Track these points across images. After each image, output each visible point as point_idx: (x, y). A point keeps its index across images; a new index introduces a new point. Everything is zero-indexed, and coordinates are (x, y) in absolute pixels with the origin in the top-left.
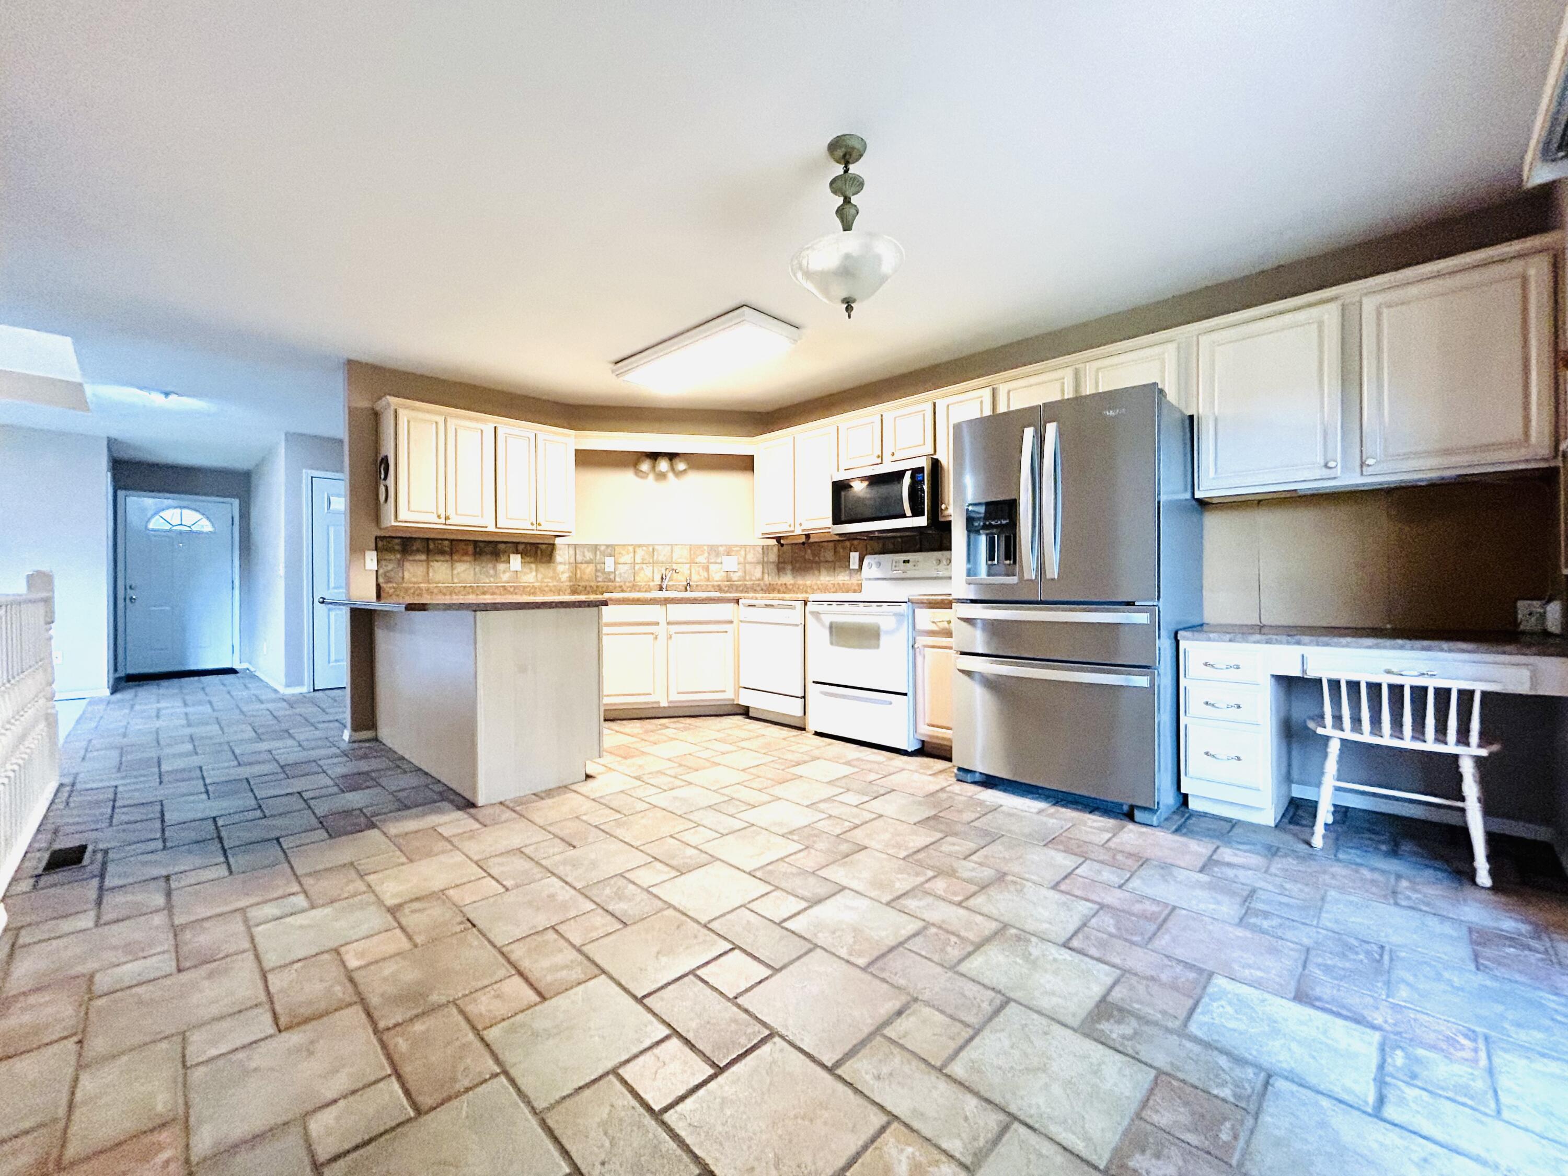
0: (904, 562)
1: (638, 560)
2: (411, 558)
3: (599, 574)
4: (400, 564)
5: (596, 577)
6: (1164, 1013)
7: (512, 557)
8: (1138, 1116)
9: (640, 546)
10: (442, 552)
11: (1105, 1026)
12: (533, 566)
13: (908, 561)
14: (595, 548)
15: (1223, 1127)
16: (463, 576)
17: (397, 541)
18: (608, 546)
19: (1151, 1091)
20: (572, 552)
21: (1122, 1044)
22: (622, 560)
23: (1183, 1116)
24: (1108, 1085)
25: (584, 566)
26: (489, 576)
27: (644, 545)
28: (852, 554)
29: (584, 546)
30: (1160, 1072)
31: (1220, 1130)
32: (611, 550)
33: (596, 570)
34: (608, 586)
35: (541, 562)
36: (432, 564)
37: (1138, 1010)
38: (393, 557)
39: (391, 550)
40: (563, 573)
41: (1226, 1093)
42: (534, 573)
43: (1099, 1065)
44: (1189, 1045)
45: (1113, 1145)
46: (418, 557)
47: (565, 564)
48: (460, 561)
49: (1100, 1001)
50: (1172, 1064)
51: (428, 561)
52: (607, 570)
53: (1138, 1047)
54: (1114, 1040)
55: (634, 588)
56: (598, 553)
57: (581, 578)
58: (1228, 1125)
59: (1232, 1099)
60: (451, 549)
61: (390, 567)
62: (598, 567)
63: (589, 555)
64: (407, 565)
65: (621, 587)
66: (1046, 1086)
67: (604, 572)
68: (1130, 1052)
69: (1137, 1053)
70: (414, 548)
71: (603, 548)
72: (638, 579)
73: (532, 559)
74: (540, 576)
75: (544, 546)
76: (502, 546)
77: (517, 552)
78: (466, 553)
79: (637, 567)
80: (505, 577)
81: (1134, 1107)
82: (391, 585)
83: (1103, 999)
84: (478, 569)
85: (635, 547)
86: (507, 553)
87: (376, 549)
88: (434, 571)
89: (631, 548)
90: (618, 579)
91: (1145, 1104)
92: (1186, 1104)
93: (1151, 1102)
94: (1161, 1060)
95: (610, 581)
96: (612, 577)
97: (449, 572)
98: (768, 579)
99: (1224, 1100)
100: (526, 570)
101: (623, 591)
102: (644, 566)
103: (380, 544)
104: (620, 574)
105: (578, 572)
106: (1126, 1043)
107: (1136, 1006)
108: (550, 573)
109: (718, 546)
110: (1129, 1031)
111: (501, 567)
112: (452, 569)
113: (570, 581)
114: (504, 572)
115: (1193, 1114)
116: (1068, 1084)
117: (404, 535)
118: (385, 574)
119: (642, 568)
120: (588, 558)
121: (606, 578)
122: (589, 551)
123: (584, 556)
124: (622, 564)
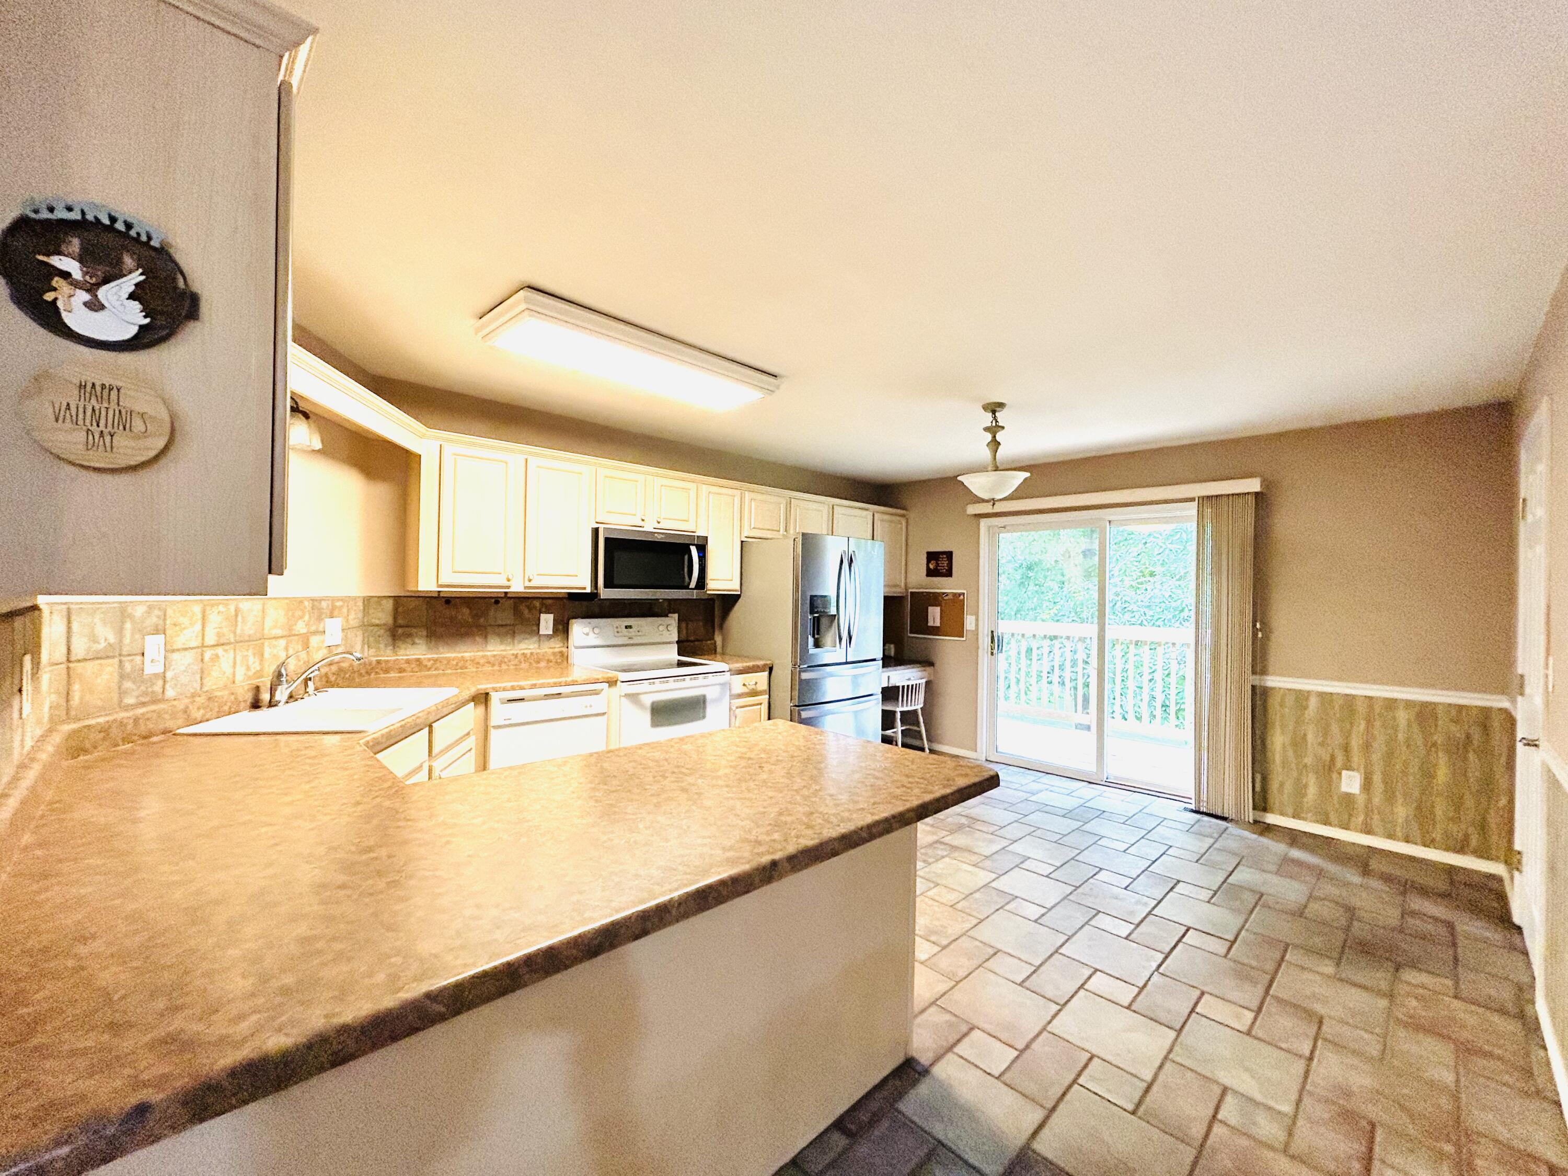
0: (626, 627)
1: (211, 633)
3: (128, 685)
5: (122, 693)
9: (212, 599)
13: (630, 627)
14: (120, 613)
18: (151, 607)
20: (59, 627)
22: (179, 642)
25: (91, 667)
28: (543, 616)
32: (156, 616)
33: (122, 677)
52: (150, 669)
56: (128, 626)
57: (83, 702)
62: (128, 666)
63: (105, 636)
67: (139, 676)
71: (136, 611)
72: (206, 686)
79: (208, 654)
85: (203, 602)
89: (194, 607)
90: (170, 693)
95: (152, 700)
96: (157, 687)
98: (371, 655)
102: (220, 651)
104: (175, 678)
105: (76, 687)
109: (320, 600)
119: (217, 656)
120: (103, 645)
121: (145, 694)
122: (104, 623)
123: (94, 639)
124: (178, 650)
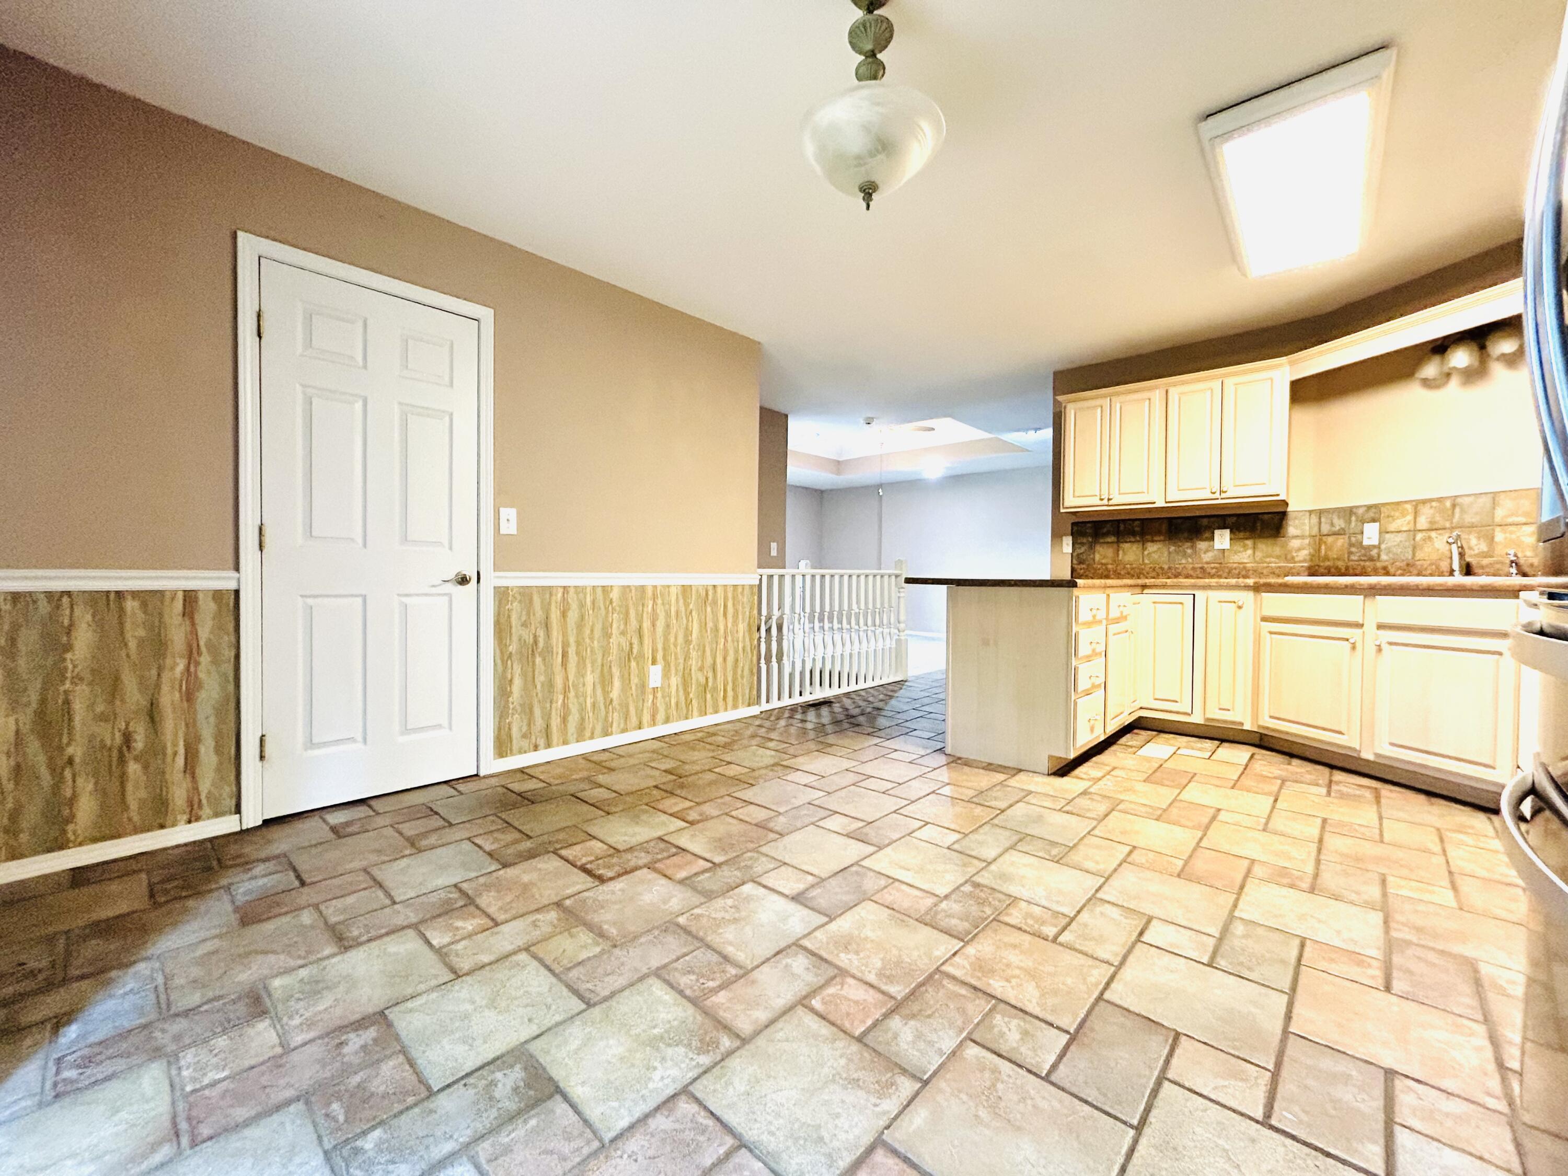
1: (1423, 522)
2: (1102, 541)
3: (1353, 549)
4: (1091, 547)
5: (1350, 553)
6: (507, 1150)
7: (1217, 533)
8: (404, 1051)
9: (1424, 502)
10: (1133, 534)
11: (516, 1074)
12: (1249, 543)
14: (1349, 512)
15: (343, 1111)
16: (1155, 556)
17: (1089, 525)
18: (1369, 507)
19: (417, 1073)
20: (1315, 520)
21: (484, 1078)
22: (1393, 527)
23: (378, 1086)
24: (445, 1042)
25: (1330, 539)
26: (1185, 555)
27: (1431, 500)
29: (1327, 511)
30: (431, 1094)
31: (342, 1107)
32: (1374, 513)
33: (1351, 545)
34: (1364, 567)
35: (1261, 536)
36: (1121, 545)
37: (525, 1121)
38: (1085, 541)
39: (1083, 534)
40: (1299, 550)
41: (368, 1143)
42: (1250, 552)
43: (471, 1046)
44: (448, 1147)
45: (395, 1024)
46: (1109, 540)
47: (1302, 537)
48: (1153, 541)
49: (558, 1087)
50: (431, 1111)
51: (1118, 542)
52: (1366, 542)
53: (472, 1091)
54: (493, 1072)
55: (1408, 568)
56: (1353, 518)
57: (1326, 555)
58: (341, 1118)
59: (359, 1143)
60: (1142, 529)
61: (1083, 550)
62: (1353, 539)
63: (1339, 524)
64: (1098, 548)
65: (1385, 568)
66: (473, 1002)
67: (1361, 546)
68: (471, 1080)
69: (465, 1085)
70: (1105, 530)
71: (1361, 511)
72: (1419, 555)
73: (1248, 534)
74: (1259, 554)
75: (1266, 517)
76: (1205, 522)
77: (1224, 527)
78: (1159, 533)
79: (1420, 535)
80: (1207, 557)
81: (415, 1053)
82: (1083, 566)
83: (558, 1090)
84: (1172, 548)
85: (1418, 504)
86: (1211, 529)
87: (1072, 534)
88: (1124, 553)
89: (1409, 507)
90: (1384, 557)
91: (411, 1063)
92: (385, 1096)
93: (407, 1067)
94: (445, 1103)
95: (1371, 559)
96: (1374, 552)
97: (1139, 552)
99: (364, 1133)
100: (1238, 546)
101: (1387, 574)
102: (1433, 534)
103: (1075, 528)
104: (1388, 548)
105: (1323, 547)
106: (484, 1082)
107: (533, 1122)
108: (1277, 550)
110: (498, 1093)
111: (1202, 545)
112: (1144, 549)
113: (1311, 560)
114: (1206, 551)
115: (372, 1094)
116: (466, 1017)
117: (1094, 519)
118: (1078, 555)
119: (1430, 538)
120: (1338, 528)
121: (1365, 555)
122: (1339, 517)
123: (1332, 525)
124: (1392, 532)
